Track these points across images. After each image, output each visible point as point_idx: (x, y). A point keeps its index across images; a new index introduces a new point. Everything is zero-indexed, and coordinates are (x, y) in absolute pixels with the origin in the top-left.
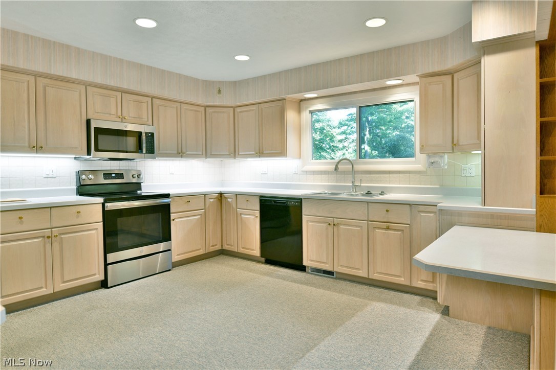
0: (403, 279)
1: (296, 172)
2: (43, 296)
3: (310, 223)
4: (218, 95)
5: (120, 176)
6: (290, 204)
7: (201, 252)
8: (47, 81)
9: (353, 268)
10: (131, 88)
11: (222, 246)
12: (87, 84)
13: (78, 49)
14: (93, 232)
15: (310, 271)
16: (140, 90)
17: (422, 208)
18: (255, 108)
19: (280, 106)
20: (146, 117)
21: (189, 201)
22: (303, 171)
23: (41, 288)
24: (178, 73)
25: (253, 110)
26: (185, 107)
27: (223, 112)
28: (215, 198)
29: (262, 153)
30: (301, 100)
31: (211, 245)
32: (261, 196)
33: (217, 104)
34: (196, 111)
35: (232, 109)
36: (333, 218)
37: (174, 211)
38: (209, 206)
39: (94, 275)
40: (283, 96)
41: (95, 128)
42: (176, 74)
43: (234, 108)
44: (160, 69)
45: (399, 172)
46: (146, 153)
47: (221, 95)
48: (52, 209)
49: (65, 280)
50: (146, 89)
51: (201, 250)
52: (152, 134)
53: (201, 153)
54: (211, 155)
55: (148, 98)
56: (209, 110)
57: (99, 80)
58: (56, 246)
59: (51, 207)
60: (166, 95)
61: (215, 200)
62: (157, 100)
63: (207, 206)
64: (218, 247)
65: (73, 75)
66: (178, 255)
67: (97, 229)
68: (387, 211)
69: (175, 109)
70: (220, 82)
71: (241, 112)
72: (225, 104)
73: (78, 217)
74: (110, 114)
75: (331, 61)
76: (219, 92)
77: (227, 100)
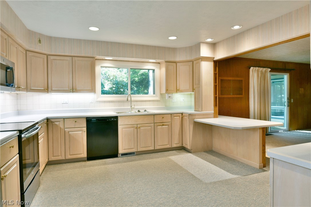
0: (168, 145)
1: (92, 102)
3: (124, 129)
6: (111, 120)
9: (147, 147)
15: (121, 156)
17: (175, 115)
19: (91, 61)
20: (6, 53)
22: (97, 101)
25: (67, 60)
32: (87, 118)
34: (23, 53)
35: (46, 56)
36: (137, 124)
40: (94, 56)
45: (150, 101)
47: (41, 44)
56: (29, 54)
63: (44, 129)
68: (163, 118)
69: (16, 49)
70: (40, 34)
75: (127, 44)
76: (40, 41)
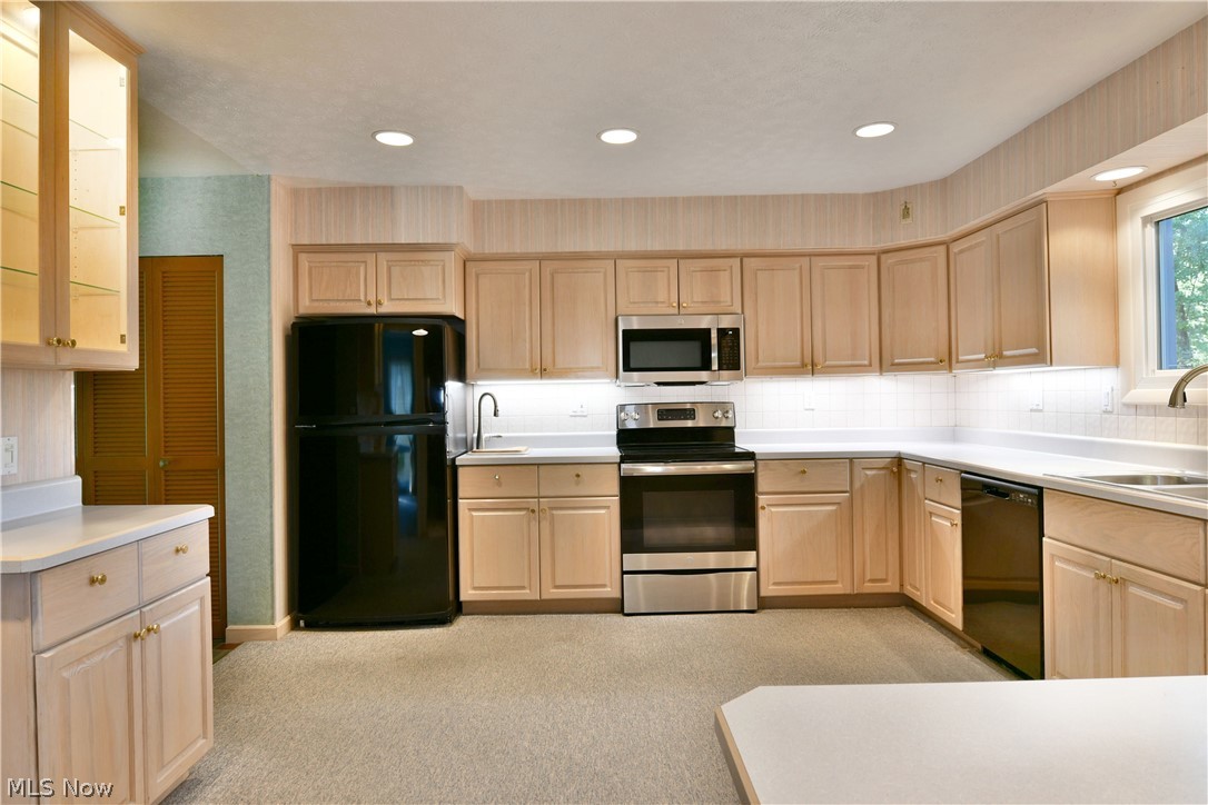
1: (1109, 408)
2: (526, 601)
3: (1057, 563)
4: (904, 222)
5: (688, 413)
6: (1017, 500)
7: (838, 589)
8: (556, 264)
10: (693, 248)
11: (902, 585)
12: (616, 257)
13: (599, 200)
14: (603, 511)
16: (712, 248)
18: (984, 239)
19: (1033, 220)
20: (729, 299)
21: (804, 472)
22: (1127, 405)
23: (523, 588)
24: (799, 193)
25: (981, 245)
26: (820, 262)
27: (921, 260)
28: (883, 468)
29: (1000, 356)
30: (1120, 191)
31: (868, 577)
32: (962, 472)
33: (903, 242)
34: (851, 267)
35: (942, 248)
36: (1111, 557)
37: (765, 490)
38: (862, 486)
39: (604, 586)
41: (624, 331)
42: (795, 196)
43: (946, 244)
44: (755, 196)
46: (720, 368)
47: (909, 221)
48: (541, 467)
49: (557, 584)
50: (723, 245)
51: (840, 585)
52: (736, 331)
53: (866, 362)
54: (893, 365)
55: (732, 260)
56: (888, 260)
57: (633, 245)
58: (545, 525)
59: (539, 465)
60: (770, 245)
61: (882, 472)
62: (753, 259)
63: (857, 485)
64: (891, 586)
65: (591, 247)
66: (775, 584)
67: (608, 507)
69: (797, 272)
70: (908, 189)
71: (961, 252)
72: (921, 240)
73: (577, 483)
74: (657, 302)
76: (906, 212)
77: (925, 227)
